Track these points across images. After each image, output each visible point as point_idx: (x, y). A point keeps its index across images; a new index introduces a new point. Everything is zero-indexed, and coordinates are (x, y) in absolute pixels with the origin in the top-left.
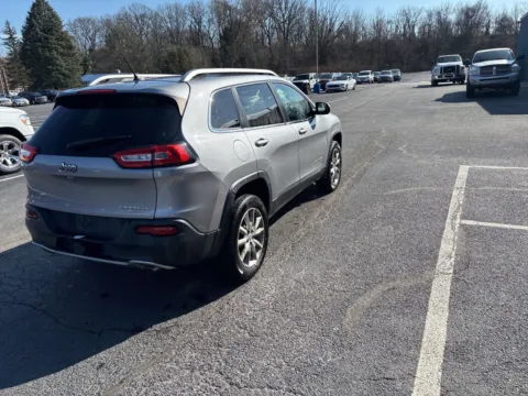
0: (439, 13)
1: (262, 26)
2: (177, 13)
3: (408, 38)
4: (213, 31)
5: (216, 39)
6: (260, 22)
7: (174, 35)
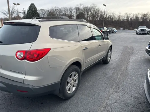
0: (136, 15)
1: (88, 15)
2: (66, 9)
3: (127, 21)
4: (75, 15)
5: (75, 17)
6: (87, 13)
7: (65, 14)
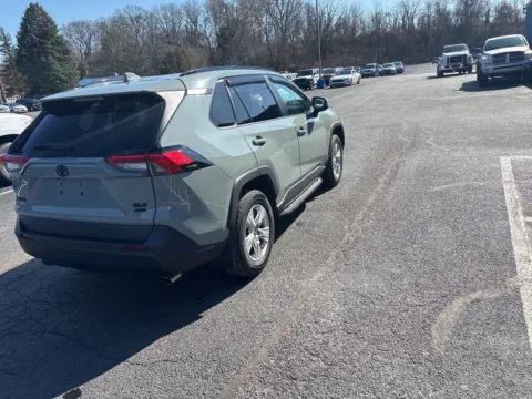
0: (438, 4)
1: (259, 24)
2: (172, 14)
3: (408, 30)
4: (209, 30)
5: (213, 38)
7: (171, 36)
